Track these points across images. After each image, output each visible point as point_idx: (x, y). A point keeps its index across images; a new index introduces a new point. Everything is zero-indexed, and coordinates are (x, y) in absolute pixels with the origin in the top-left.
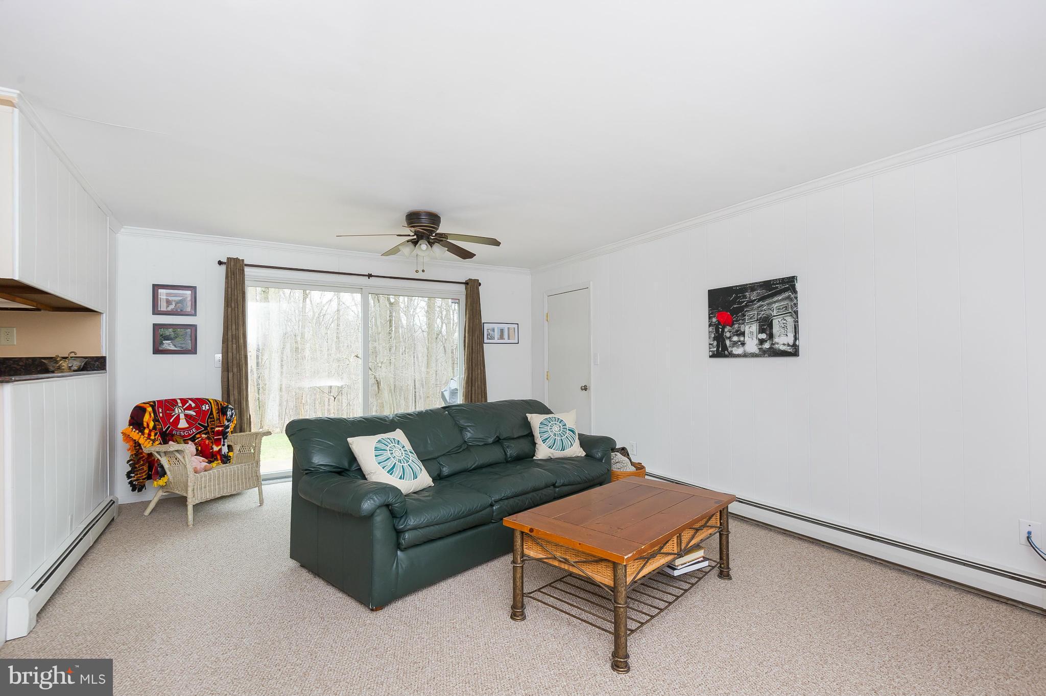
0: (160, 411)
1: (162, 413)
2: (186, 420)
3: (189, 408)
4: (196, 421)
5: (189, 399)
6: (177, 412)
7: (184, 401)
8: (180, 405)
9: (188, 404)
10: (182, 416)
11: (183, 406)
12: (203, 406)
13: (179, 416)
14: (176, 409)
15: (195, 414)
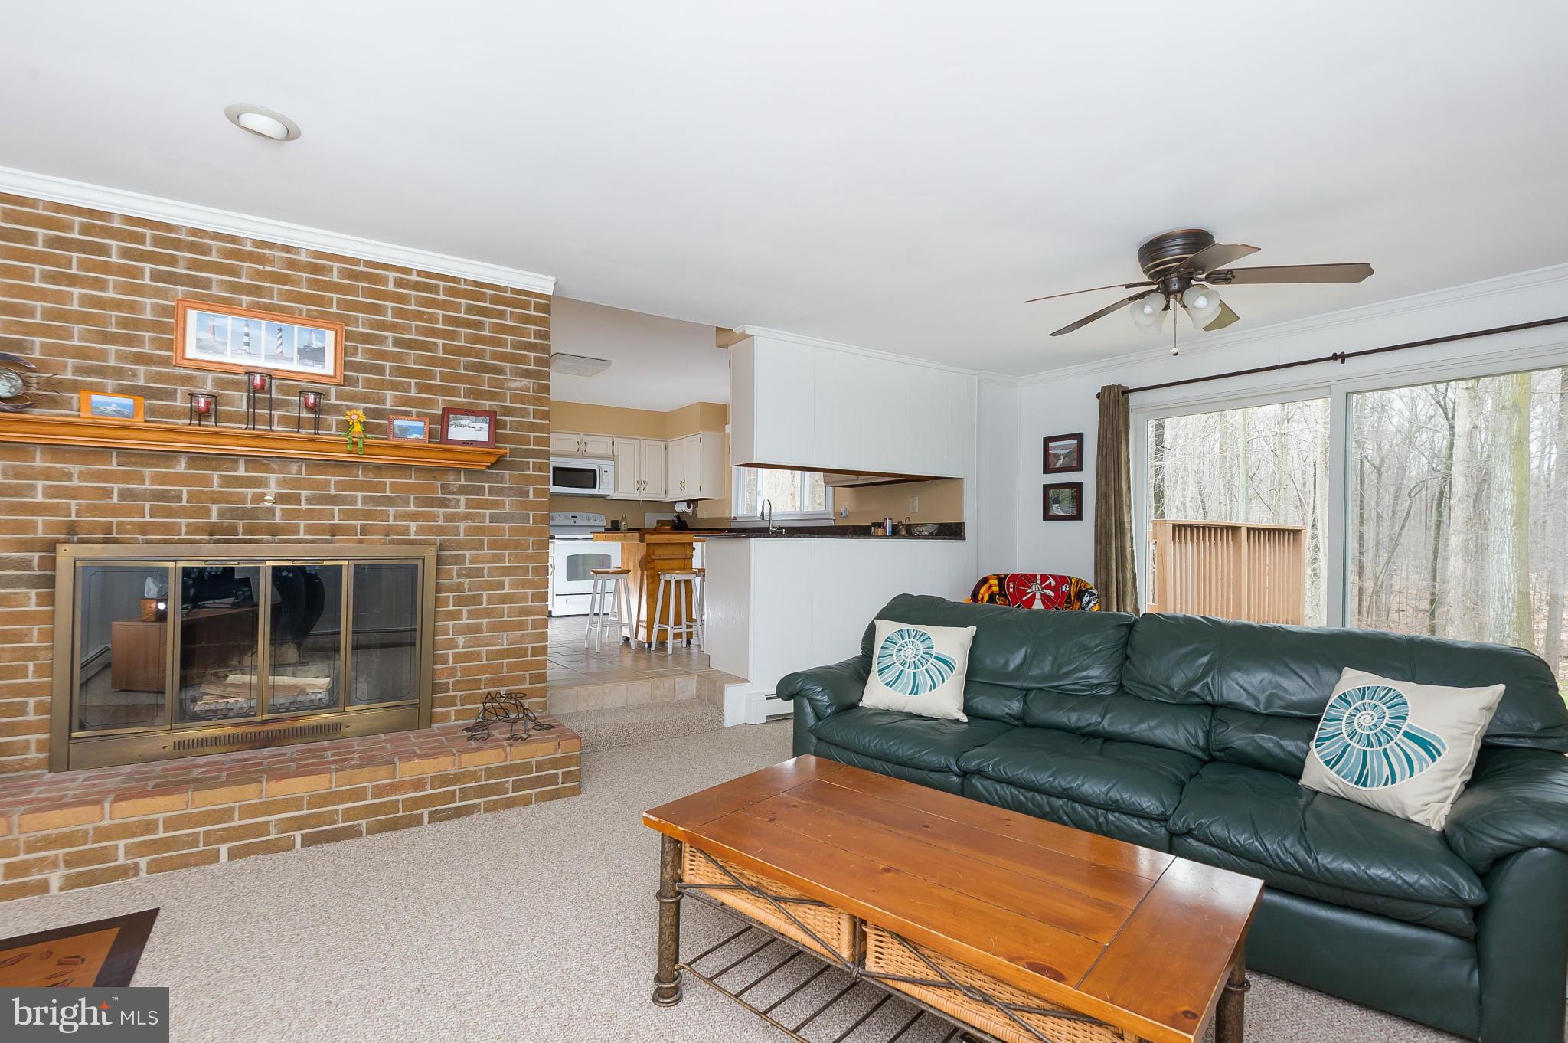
0: (1011, 585)
1: (1014, 588)
2: (1042, 601)
3: (1049, 587)
4: (1053, 603)
5: (1051, 575)
6: (1034, 590)
7: (1044, 578)
8: (1039, 581)
9: (1048, 582)
10: (1038, 595)
11: (1042, 584)
12: (1063, 587)
13: (1034, 595)
14: (1034, 586)
15: (1053, 595)
